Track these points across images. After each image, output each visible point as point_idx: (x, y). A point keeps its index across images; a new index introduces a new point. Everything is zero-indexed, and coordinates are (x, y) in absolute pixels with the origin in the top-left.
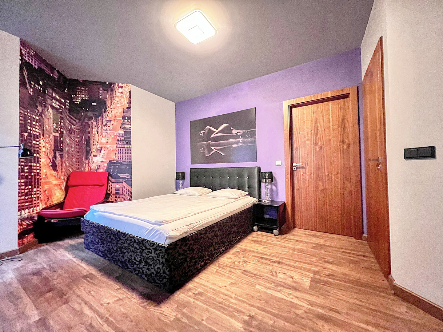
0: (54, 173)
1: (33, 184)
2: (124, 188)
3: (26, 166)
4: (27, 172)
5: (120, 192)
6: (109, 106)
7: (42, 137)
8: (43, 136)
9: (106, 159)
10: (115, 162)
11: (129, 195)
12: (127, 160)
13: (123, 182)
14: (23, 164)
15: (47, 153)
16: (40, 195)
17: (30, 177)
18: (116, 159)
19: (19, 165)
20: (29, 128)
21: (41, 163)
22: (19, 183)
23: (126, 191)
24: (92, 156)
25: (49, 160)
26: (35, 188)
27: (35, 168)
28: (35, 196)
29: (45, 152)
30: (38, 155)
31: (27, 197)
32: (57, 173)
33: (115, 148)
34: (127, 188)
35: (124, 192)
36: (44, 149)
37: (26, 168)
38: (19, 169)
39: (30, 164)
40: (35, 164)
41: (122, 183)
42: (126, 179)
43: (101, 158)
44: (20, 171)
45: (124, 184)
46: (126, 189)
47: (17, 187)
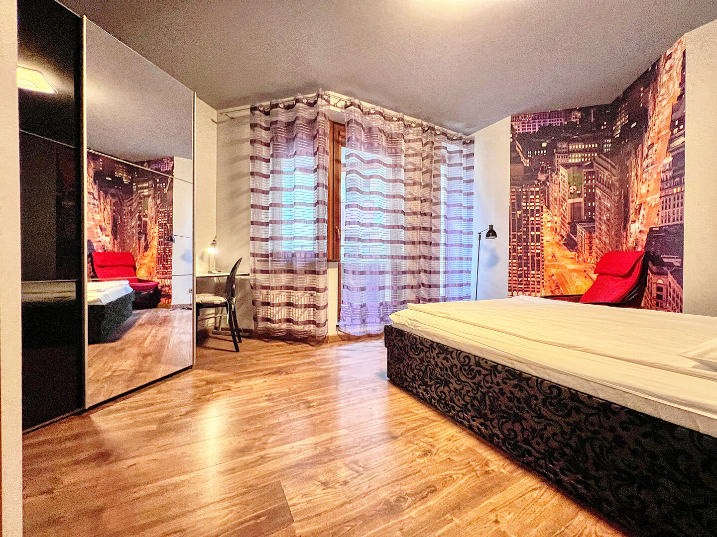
0: (572, 254)
1: (530, 265)
2: (669, 288)
3: (520, 246)
4: (521, 253)
5: (664, 293)
6: (651, 115)
7: (545, 210)
8: (548, 207)
9: (645, 226)
10: (658, 229)
11: (677, 305)
12: (676, 223)
13: (669, 274)
14: (515, 244)
15: (556, 229)
16: (543, 279)
17: (525, 258)
18: (659, 223)
19: (510, 245)
20: (524, 204)
21: (544, 242)
22: (510, 263)
23: (672, 293)
24: (630, 222)
25: (560, 238)
26: (533, 270)
27: (533, 247)
28: (533, 279)
29: (552, 227)
30: (538, 233)
31: (520, 279)
32: (577, 255)
33: (658, 199)
34: (675, 287)
35: (669, 297)
36: (549, 225)
37: (519, 248)
38: (510, 249)
39: (525, 244)
40: (532, 244)
41: (667, 275)
42: (674, 266)
43: (640, 226)
44: (512, 251)
45: (670, 278)
46: (674, 291)
47: (508, 268)
